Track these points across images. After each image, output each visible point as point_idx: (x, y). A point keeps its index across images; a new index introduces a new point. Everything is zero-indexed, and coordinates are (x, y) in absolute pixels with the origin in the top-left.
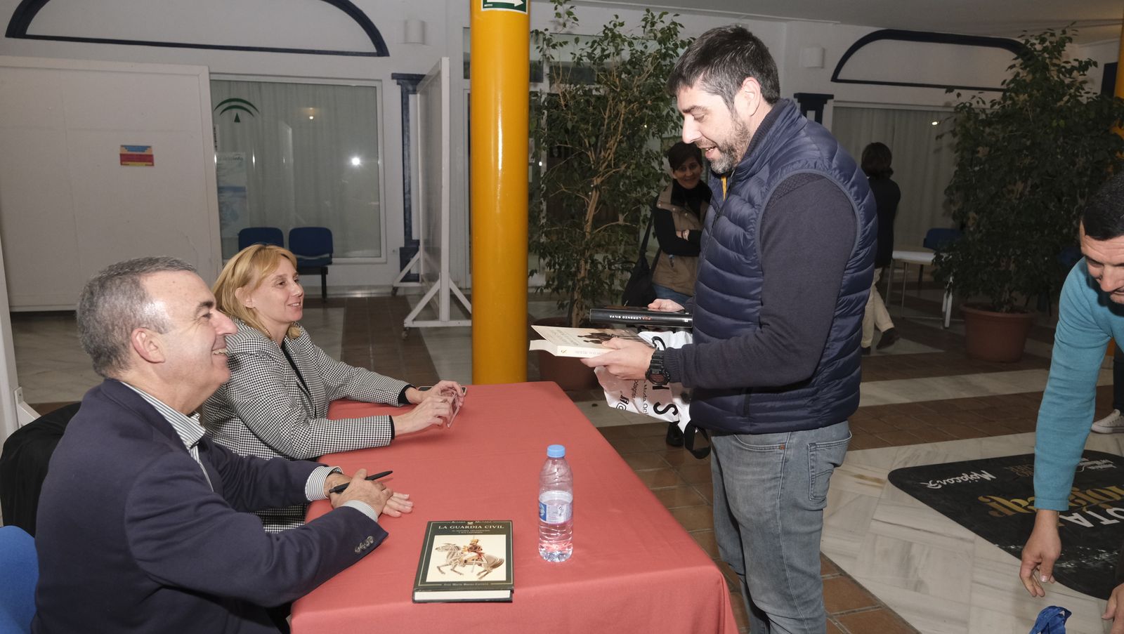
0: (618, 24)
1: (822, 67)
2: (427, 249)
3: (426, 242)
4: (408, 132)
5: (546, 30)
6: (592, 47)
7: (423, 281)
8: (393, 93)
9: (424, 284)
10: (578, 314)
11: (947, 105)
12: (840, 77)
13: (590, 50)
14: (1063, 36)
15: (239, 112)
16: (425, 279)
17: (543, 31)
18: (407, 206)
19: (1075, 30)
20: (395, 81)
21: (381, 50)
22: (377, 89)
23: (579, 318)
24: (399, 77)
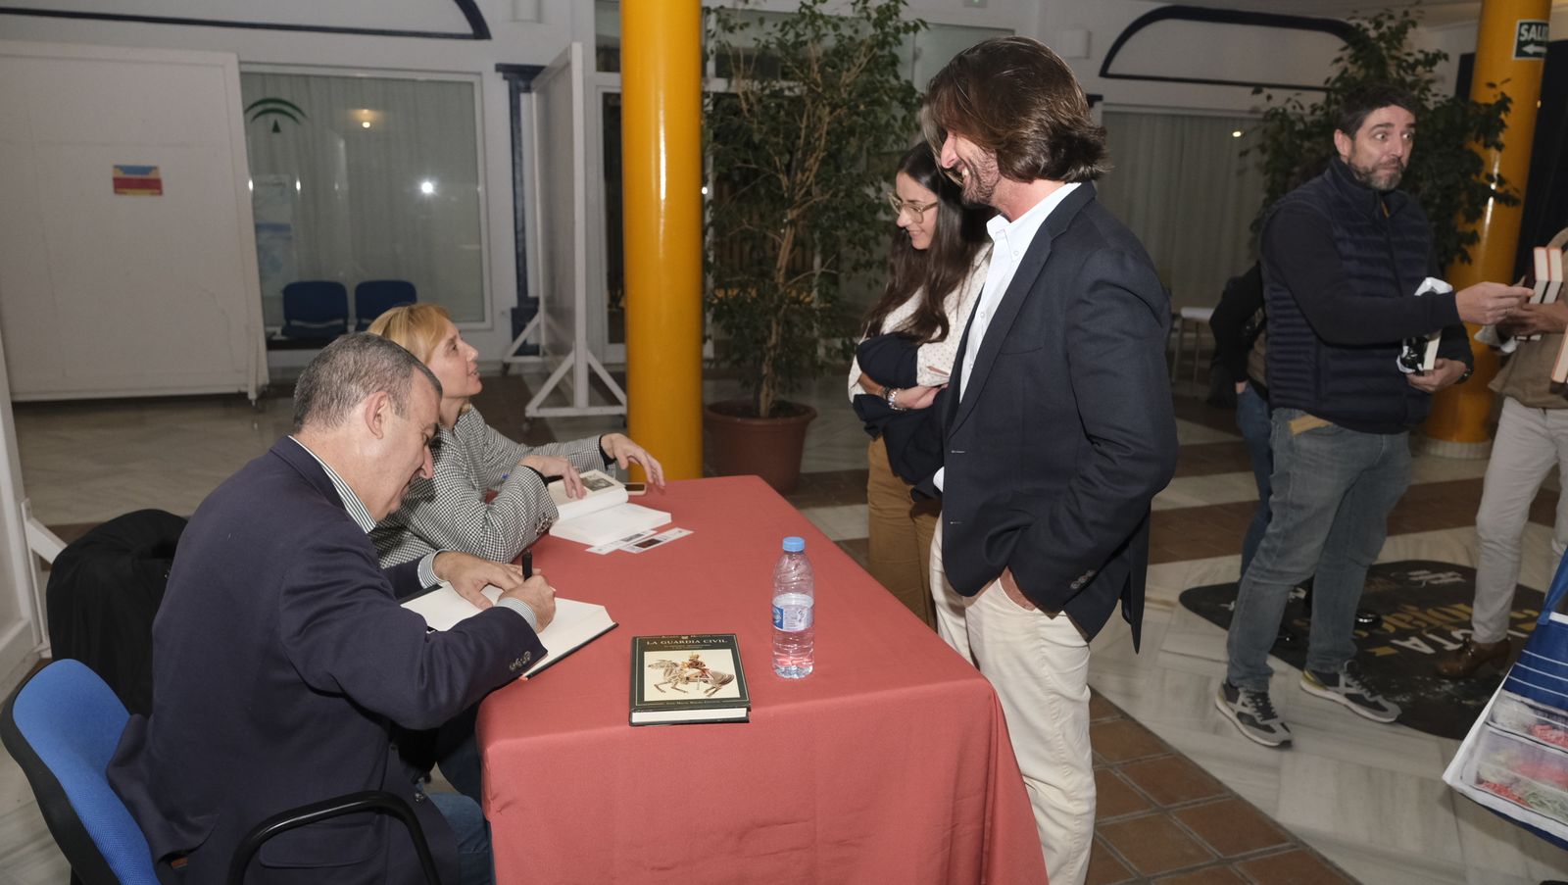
1: (1088, 57)
2: (551, 311)
3: (550, 300)
4: (520, 145)
6: (781, 30)
7: (545, 354)
8: (497, 91)
9: (547, 359)
10: (767, 395)
11: (1254, 111)
12: (1111, 70)
13: (779, 35)
14: (1405, 19)
15: (279, 118)
16: (548, 351)
17: (718, 8)
18: (520, 250)
19: (1422, 12)
20: (500, 75)
21: (480, 31)
22: (476, 84)
23: (770, 399)
24: (506, 70)
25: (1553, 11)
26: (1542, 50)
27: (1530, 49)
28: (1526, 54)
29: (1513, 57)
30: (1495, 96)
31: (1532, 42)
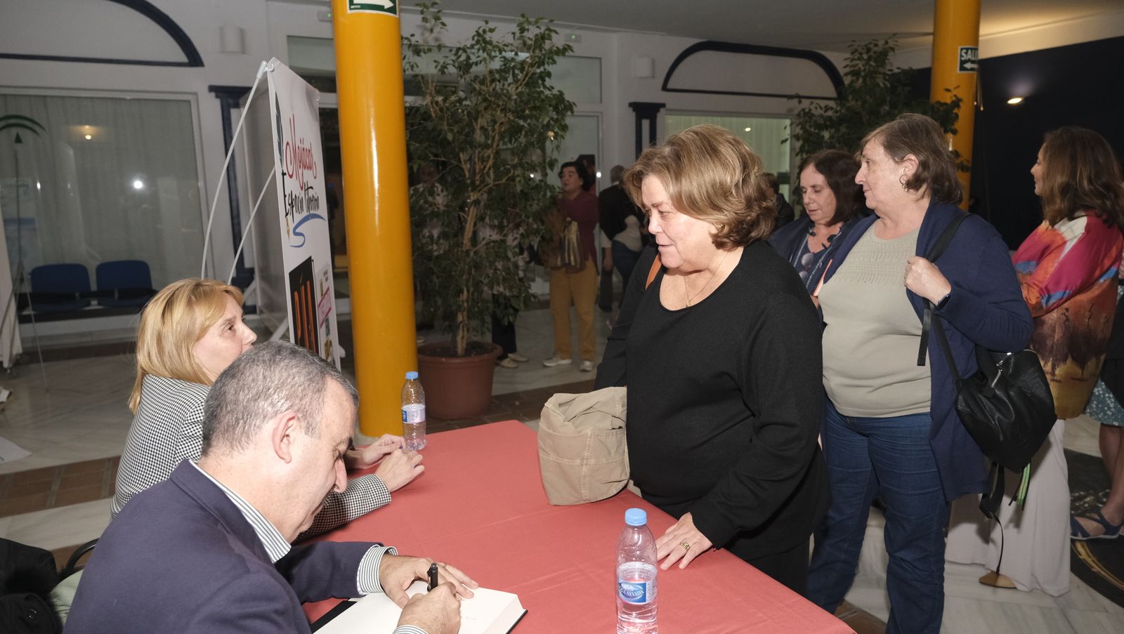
0: (487, 29)
1: (653, 77)
5: (413, 35)
6: (456, 54)
7: (261, 312)
8: (210, 108)
9: (264, 316)
10: (463, 338)
12: (670, 86)
13: (454, 58)
14: (886, 46)
15: (21, 132)
16: (264, 310)
17: (409, 36)
19: (897, 41)
20: (213, 94)
21: (194, 59)
22: (192, 103)
23: (465, 341)
24: (217, 90)
25: (980, 39)
26: (975, 66)
27: (968, 65)
28: (966, 69)
29: (958, 72)
30: (951, 97)
31: (969, 61)
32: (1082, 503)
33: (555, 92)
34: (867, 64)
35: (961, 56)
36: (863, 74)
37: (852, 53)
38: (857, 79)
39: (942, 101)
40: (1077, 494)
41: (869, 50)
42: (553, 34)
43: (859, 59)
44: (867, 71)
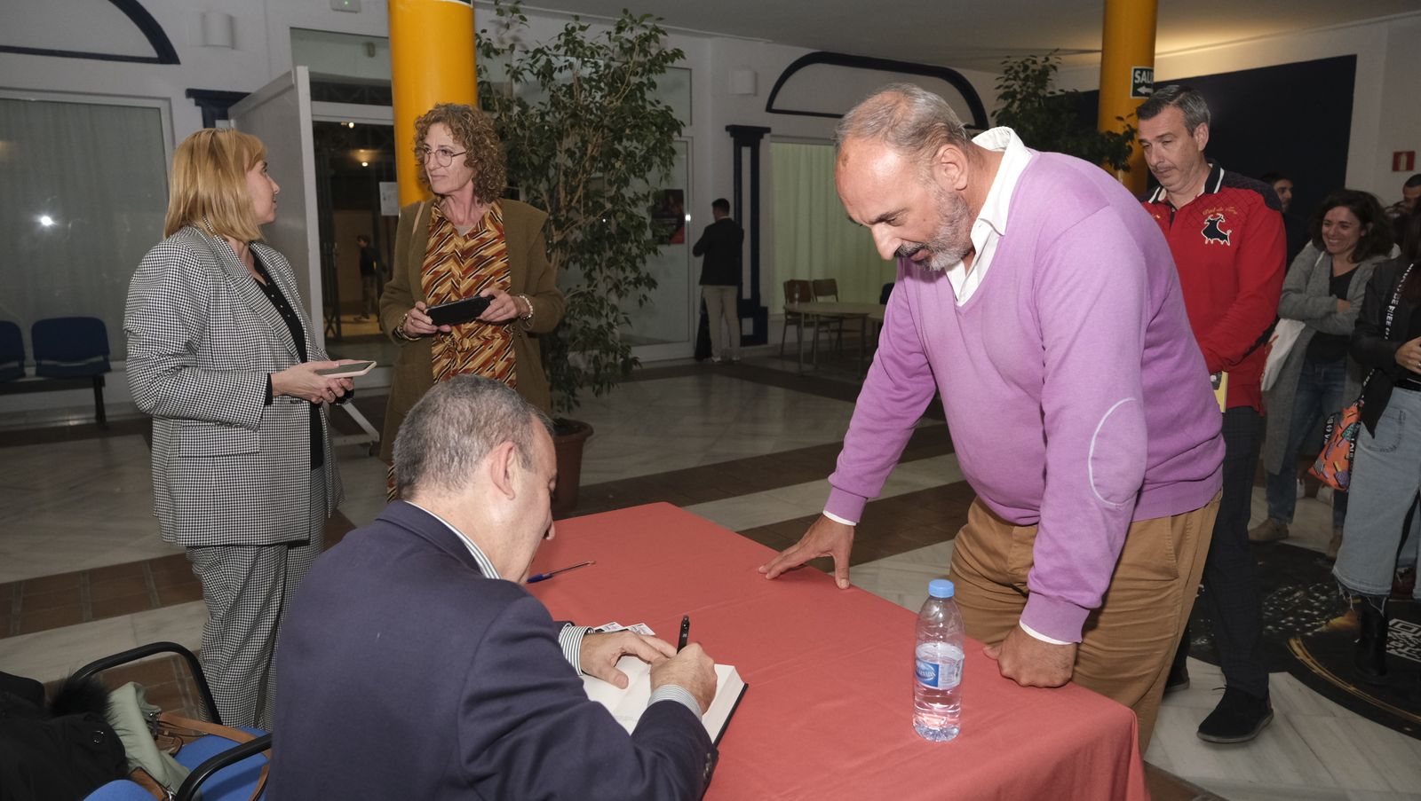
0: (578, 27)
1: (756, 94)
6: (533, 57)
8: (188, 119)
12: (776, 106)
13: (531, 62)
14: (1046, 64)
17: (480, 33)
19: (1059, 59)
20: (192, 101)
21: (166, 54)
22: (162, 111)
24: (198, 96)
25: (1156, 57)
26: (1149, 90)
27: (1143, 90)
28: (1140, 94)
29: (1131, 97)
30: (1124, 127)
31: (1143, 84)
32: (1291, 598)
33: (661, 107)
34: (1024, 85)
35: (1135, 78)
36: (1019, 96)
37: (1006, 72)
38: (1013, 102)
39: (1114, 132)
40: (1285, 589)
41: (1026, 68)
42: (661, 36)
43: (1015, 79)
44: (1024, 93)
